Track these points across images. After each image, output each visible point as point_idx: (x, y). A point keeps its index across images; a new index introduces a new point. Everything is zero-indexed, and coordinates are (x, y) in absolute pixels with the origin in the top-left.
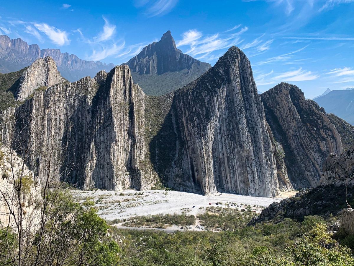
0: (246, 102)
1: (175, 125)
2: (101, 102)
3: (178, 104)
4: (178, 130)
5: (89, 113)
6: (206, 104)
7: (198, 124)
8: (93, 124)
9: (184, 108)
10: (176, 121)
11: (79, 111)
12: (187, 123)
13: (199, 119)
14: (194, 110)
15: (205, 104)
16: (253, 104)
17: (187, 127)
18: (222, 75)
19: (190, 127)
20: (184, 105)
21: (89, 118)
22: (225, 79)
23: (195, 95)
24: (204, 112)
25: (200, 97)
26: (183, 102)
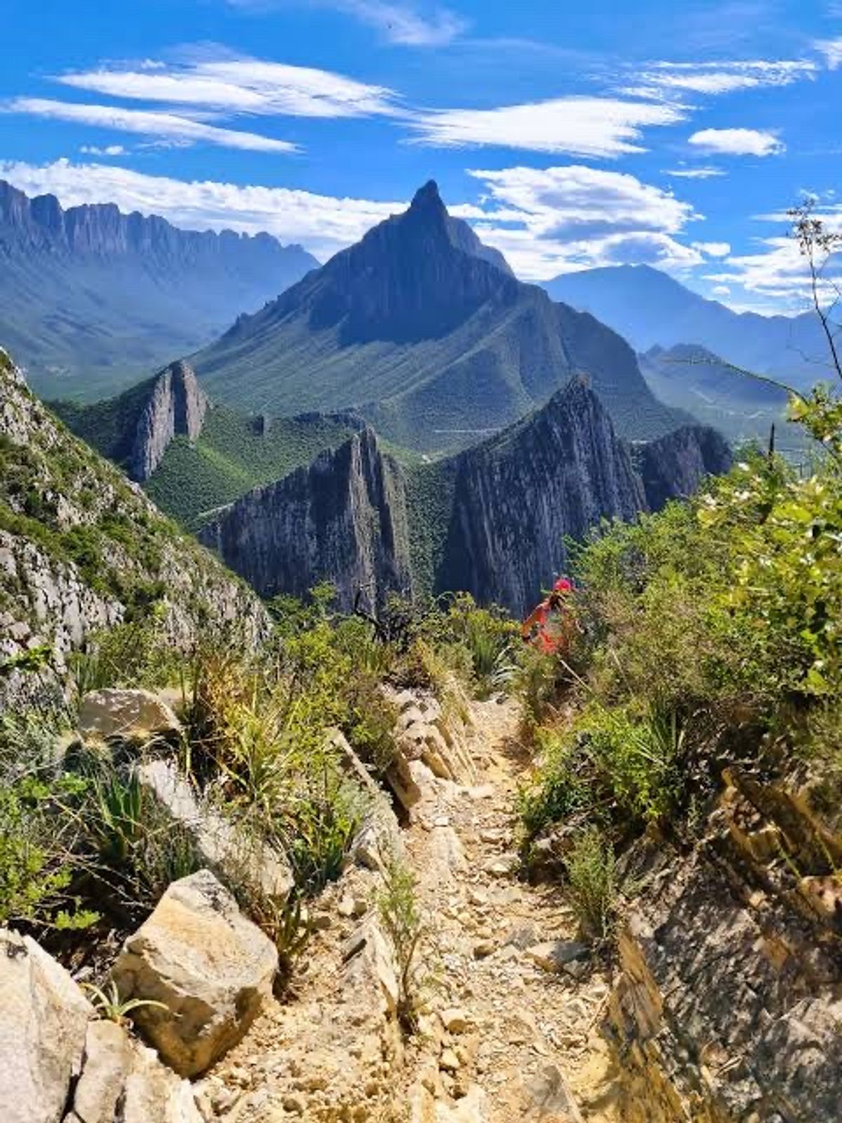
0: (604, 503)
1: (467, 532)
2: (332, 518)
3: (472, 484)
4: (475, 544)
5: (312, 538)
6: (529, 503)
7: (512, 545)
8: (321, 559)
9: (486, 497)
10: (471, 526)
11: (294, 534)
12: (493, 534)
13: (516, 533)
14: (505, 510)
15: (525, 504)
16: (617, 506)
17: (493, 544)
18: (558, 444)
19: (499, 547)
20: (485, 491)
21: (313, 547)
22: (564, 455)
23: (506, 475)
24: (525, 520)
25: (516, 482)
26: (484, 484)
